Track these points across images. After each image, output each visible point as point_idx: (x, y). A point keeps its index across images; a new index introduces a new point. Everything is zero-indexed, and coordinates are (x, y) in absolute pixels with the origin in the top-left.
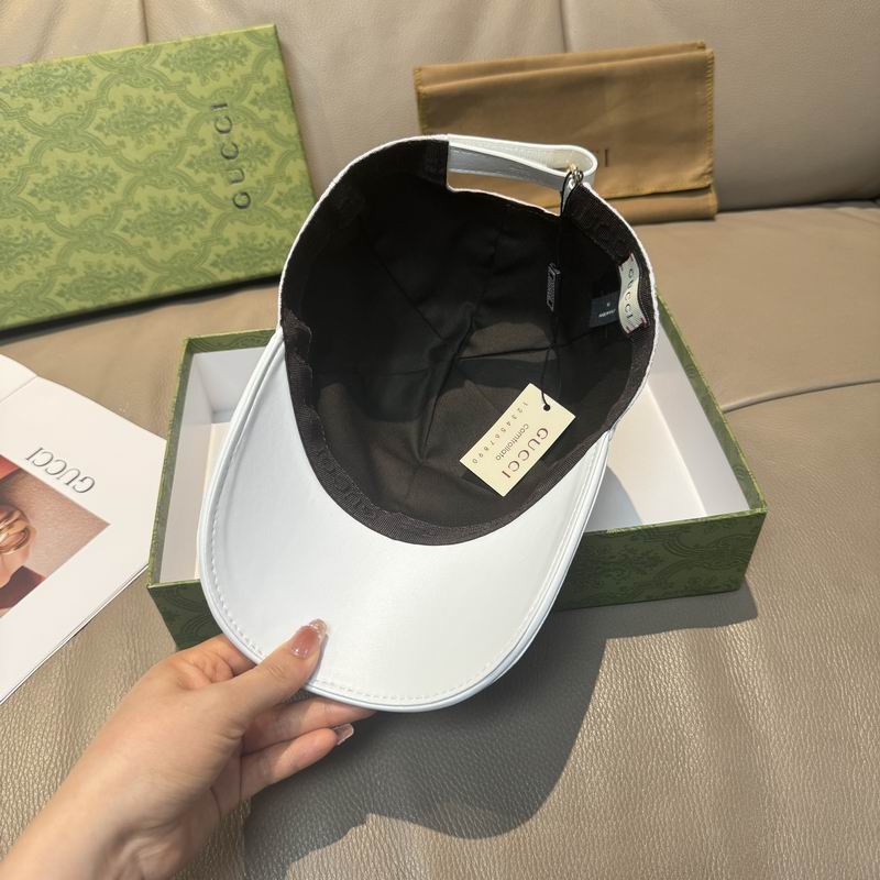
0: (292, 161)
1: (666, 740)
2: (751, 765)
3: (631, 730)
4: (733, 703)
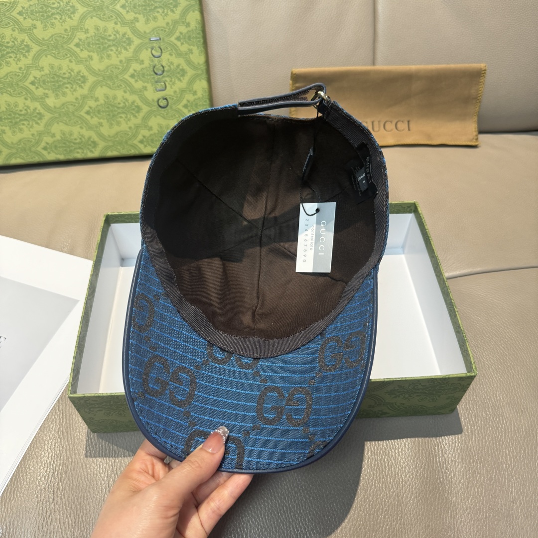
0: (198, 81)
1: (391, 503)
2: (443, 523)
4: (437, 480)
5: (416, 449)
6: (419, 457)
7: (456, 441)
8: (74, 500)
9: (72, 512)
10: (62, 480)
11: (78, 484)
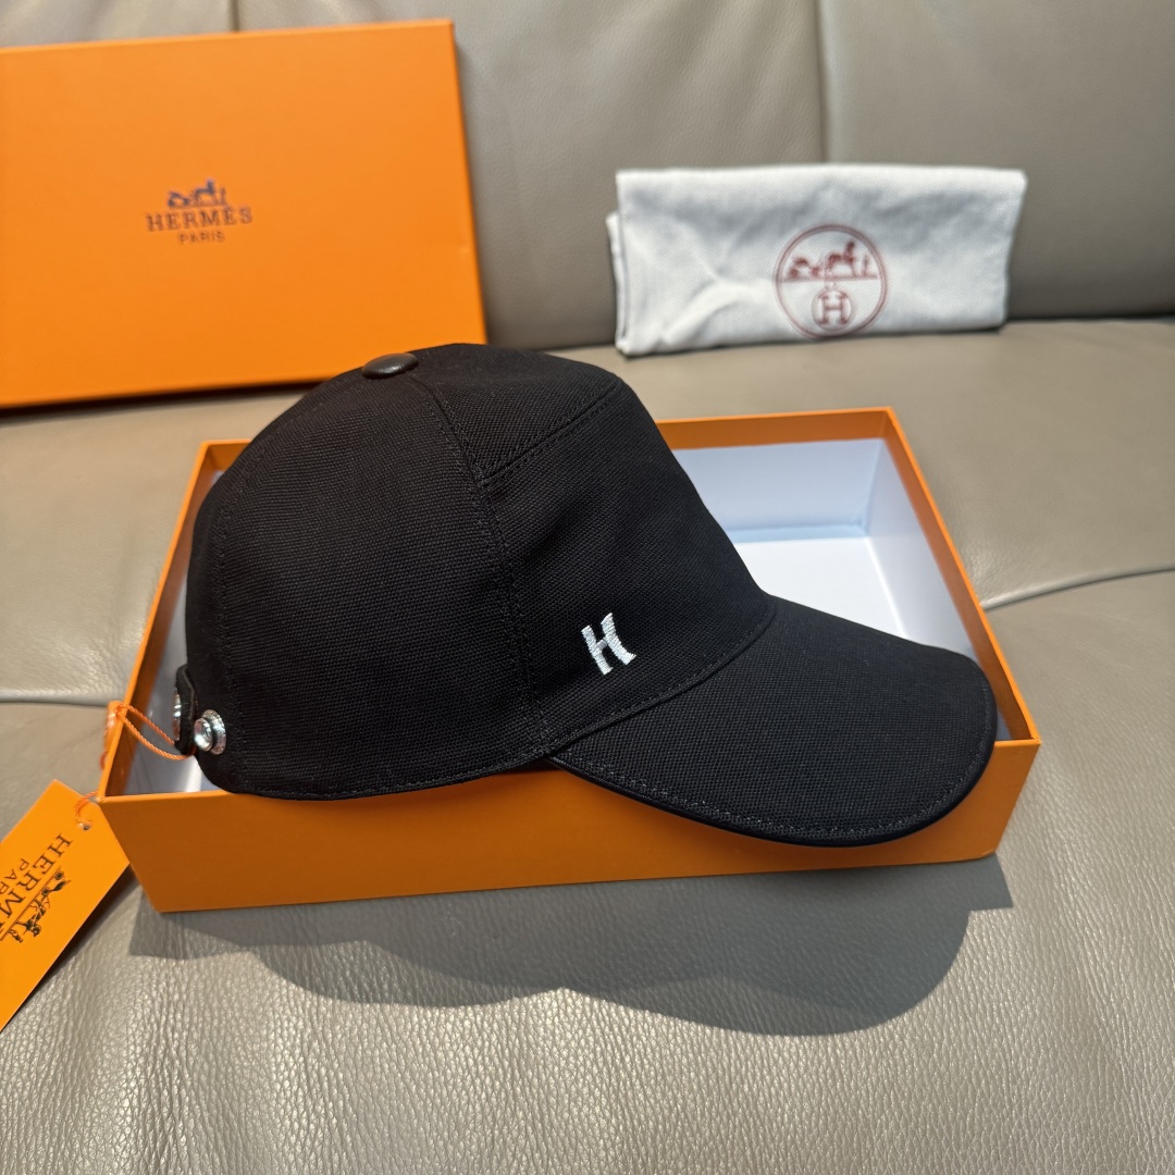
1: (992, 1077)
2: (1122, 1119)
3: (940, 1058)
4: (1091, 1021)
5: (1032, 951)
6: (1043, 969)
7: (1120, 929)
8: (223, 1106)
9: (219, 1136)
10: (191, 1063)
11: (230, 1070)
